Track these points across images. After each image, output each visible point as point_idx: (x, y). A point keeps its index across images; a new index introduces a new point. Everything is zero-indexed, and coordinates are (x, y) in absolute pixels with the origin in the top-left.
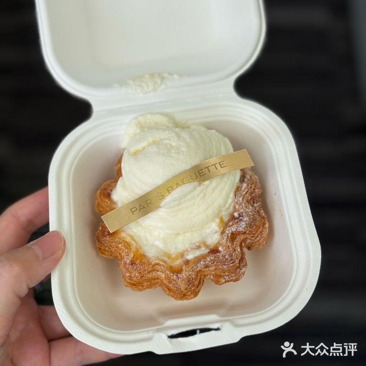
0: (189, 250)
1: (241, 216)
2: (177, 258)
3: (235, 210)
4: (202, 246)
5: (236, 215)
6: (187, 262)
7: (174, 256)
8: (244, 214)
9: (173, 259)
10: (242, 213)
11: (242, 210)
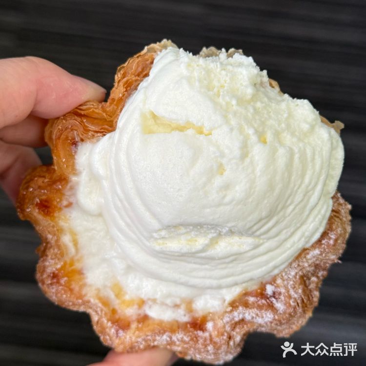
0: (158, 301)
1: (274, 297)
2: (130, 303)
3: (273, 281)
4: (183, 306)
5: (270, 289)
6: (144, 319)
7: (127, 297)
8: (282, 297)
9: (124, 302)
10: (280, 294)
11: (283, 290)
